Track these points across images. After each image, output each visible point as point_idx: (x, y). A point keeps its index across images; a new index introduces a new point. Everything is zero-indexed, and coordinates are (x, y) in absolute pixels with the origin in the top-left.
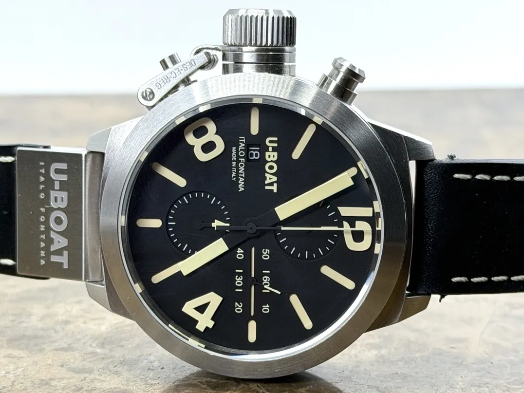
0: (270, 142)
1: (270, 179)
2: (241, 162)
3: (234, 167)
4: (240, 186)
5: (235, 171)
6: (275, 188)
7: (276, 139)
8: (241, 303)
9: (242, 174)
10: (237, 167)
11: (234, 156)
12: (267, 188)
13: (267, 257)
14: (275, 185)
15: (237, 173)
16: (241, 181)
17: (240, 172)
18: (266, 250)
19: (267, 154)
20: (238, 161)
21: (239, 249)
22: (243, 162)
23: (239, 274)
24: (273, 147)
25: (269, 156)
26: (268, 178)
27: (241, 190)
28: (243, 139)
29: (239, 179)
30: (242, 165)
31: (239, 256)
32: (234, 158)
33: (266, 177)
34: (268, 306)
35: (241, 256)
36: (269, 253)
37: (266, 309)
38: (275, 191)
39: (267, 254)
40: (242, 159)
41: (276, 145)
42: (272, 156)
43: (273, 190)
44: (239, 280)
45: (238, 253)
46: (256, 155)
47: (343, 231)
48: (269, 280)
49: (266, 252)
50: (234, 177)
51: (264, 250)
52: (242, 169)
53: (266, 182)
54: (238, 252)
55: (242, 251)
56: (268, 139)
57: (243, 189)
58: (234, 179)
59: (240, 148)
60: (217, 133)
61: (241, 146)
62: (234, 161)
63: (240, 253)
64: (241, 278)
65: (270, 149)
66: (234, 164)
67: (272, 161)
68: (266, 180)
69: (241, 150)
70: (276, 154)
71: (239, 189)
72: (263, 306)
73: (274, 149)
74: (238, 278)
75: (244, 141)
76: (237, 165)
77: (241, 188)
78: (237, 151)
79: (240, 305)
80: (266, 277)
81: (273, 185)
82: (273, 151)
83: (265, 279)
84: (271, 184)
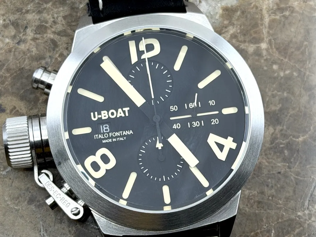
0: (95, 117)
1: (120, 113)
2: (112, 135)
3: (117, 139)
4: (129, 133)
5: (119, 138)
6: (126, 109)
7: (92, 114)
8: (212, 120)
9: (120, 133)
10: (116, 137)
11: (109, 141)
12: (127, 115)
13: (176, 107)
14: (124, 109)
15: (120, 136)
16: (125, 133)
17: (119, 135)
18: (171, 108)
19: (103, 118)
20: (112, 137)
21: (173, 127)
22: (112, 134)
23: (191, 125)
24: (98, 114)
25: (105, 116)
26: (121, 115)
27: (132, 132)
28: (96, 136)
29: (124, 134)
30: (114, 134)
31: (179, 127)
32: (110, 140)
33: (120, 116)
34: (210, 102)
35: (178, 125)
36: (173, 106)
37: (212, 103)
38: (128, 109)
39: (173, 107)
40: (110, 135)
41: (96, 113)
42: (105, 115)
43: (128, 110)
44: (196, 124)
45: (177, 128)
46: (106, 127)
47: (148, 58)
48: (192, 104)
49: (172, 108)
50: (124, 139)
51: (171, 110)
52: (117, 134)
53: (123, 115)
54: (175, 128)
55: (175, 125)
56: (93, 119)
57: (131, 131)
58: (125, 138)
59: (103, 138)
60: (95, 155)
61: (101, 137)
62: (112, 140)
63: (176, 126)
64: (194, 123)
65: (100, 116)
66: (114, 140)
67: (108, 114)
68: (122, 116)
69: (104, 136)
70: (102, 112)
71: (131, 133)
72: (211, 105)
73: (99, 114)
74: (194, 125)
75: (97, 135)
76: (115, 138)
77: (130, 133)
78: (105, 139)
79: (213, 121)
80: (190, 106)
81: (125, 111)
82: (101, 114)
83: (191, 106)
84: (124, 112)
